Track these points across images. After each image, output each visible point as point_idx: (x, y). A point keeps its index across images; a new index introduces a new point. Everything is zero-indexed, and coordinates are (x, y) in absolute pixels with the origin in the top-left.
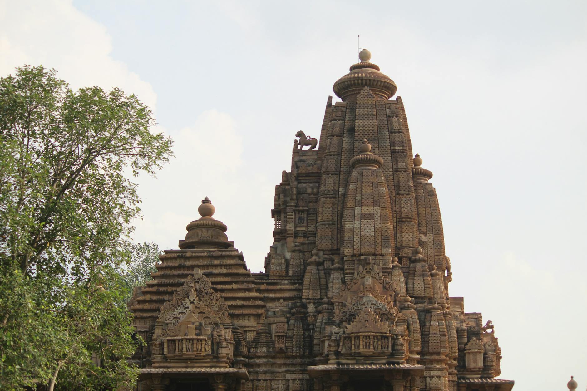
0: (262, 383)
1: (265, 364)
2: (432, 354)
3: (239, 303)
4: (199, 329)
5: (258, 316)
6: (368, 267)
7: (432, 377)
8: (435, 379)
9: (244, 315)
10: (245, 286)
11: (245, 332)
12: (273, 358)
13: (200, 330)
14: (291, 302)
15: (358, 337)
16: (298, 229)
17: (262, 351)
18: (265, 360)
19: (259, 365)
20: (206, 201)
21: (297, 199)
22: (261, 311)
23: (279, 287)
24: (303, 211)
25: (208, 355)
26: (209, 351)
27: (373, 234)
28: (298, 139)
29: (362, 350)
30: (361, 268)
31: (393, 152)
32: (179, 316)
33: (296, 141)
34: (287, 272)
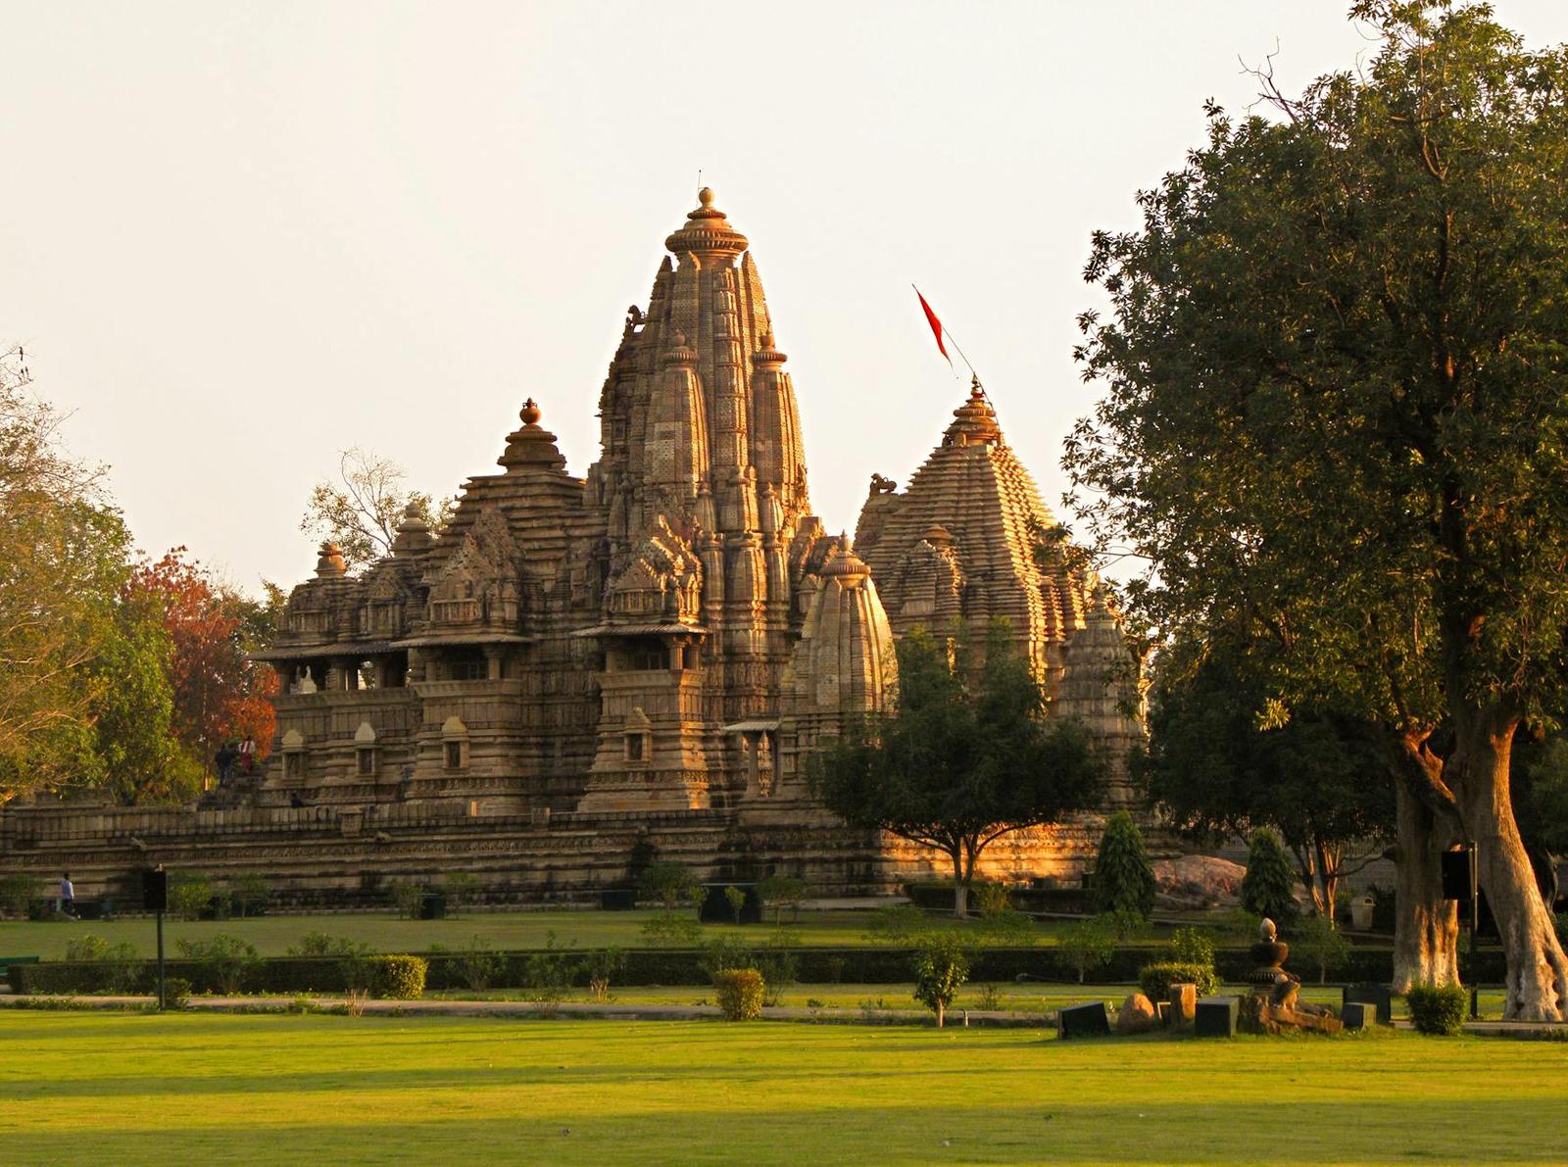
0: (558, 643)
1: (563, 620)
2: (739, 602)
3: (536, 545)
4: (470, 587)
5: (557, 560)
6: (666, 499)
7: (737, 631)
8: (741, 633)
9: (541, 561)
10: (547, 523)
11: (544, 581)
12: (571, 612)
13: (471, 589)
14: (594, 541)
15: (626, 594)
16: (616, 443)
17: (558, 604)
18: (561, 615)
19: (556, 621)
20: (529, 403)
21: (615, 405)
22: (560, 554)
23: (587, 521)
24: (620, 420)
25: (477, 620)
26: (479, 614)
27: (672, 457)
28: (631, 316)
29: (630, 610)
30: (659, 501)
31: (716, 340)
32: (452, 572)
33: (628, 319)
34: (601, 501)
